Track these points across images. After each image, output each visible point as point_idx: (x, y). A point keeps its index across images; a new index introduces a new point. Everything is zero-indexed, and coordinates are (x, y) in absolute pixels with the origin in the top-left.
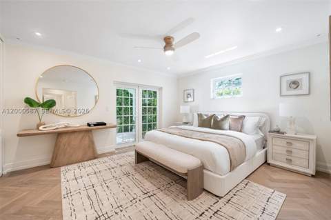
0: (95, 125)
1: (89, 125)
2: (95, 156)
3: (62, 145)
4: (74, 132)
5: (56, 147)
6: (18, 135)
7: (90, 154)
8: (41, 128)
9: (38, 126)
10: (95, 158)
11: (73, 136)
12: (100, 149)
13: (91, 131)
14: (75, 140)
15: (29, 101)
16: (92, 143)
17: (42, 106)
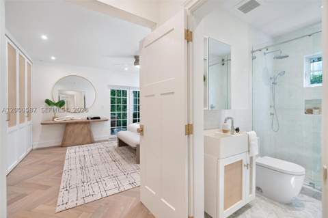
0: (92, 119)
1: (88, 119)
2: (92, 142)
3: (68, 132)
4: (77, 123)
5: (65, 133)
6: (42, 124)
7: (88, 140)
8: (55, 120)
9: (54, 118)
10: (92, 143)
11: (76, 126)
12: (96, 137)
13: (89, 123)
14: (77, 129)
15: (48, 102)
16: (90, 132)
17: (56, 104)
